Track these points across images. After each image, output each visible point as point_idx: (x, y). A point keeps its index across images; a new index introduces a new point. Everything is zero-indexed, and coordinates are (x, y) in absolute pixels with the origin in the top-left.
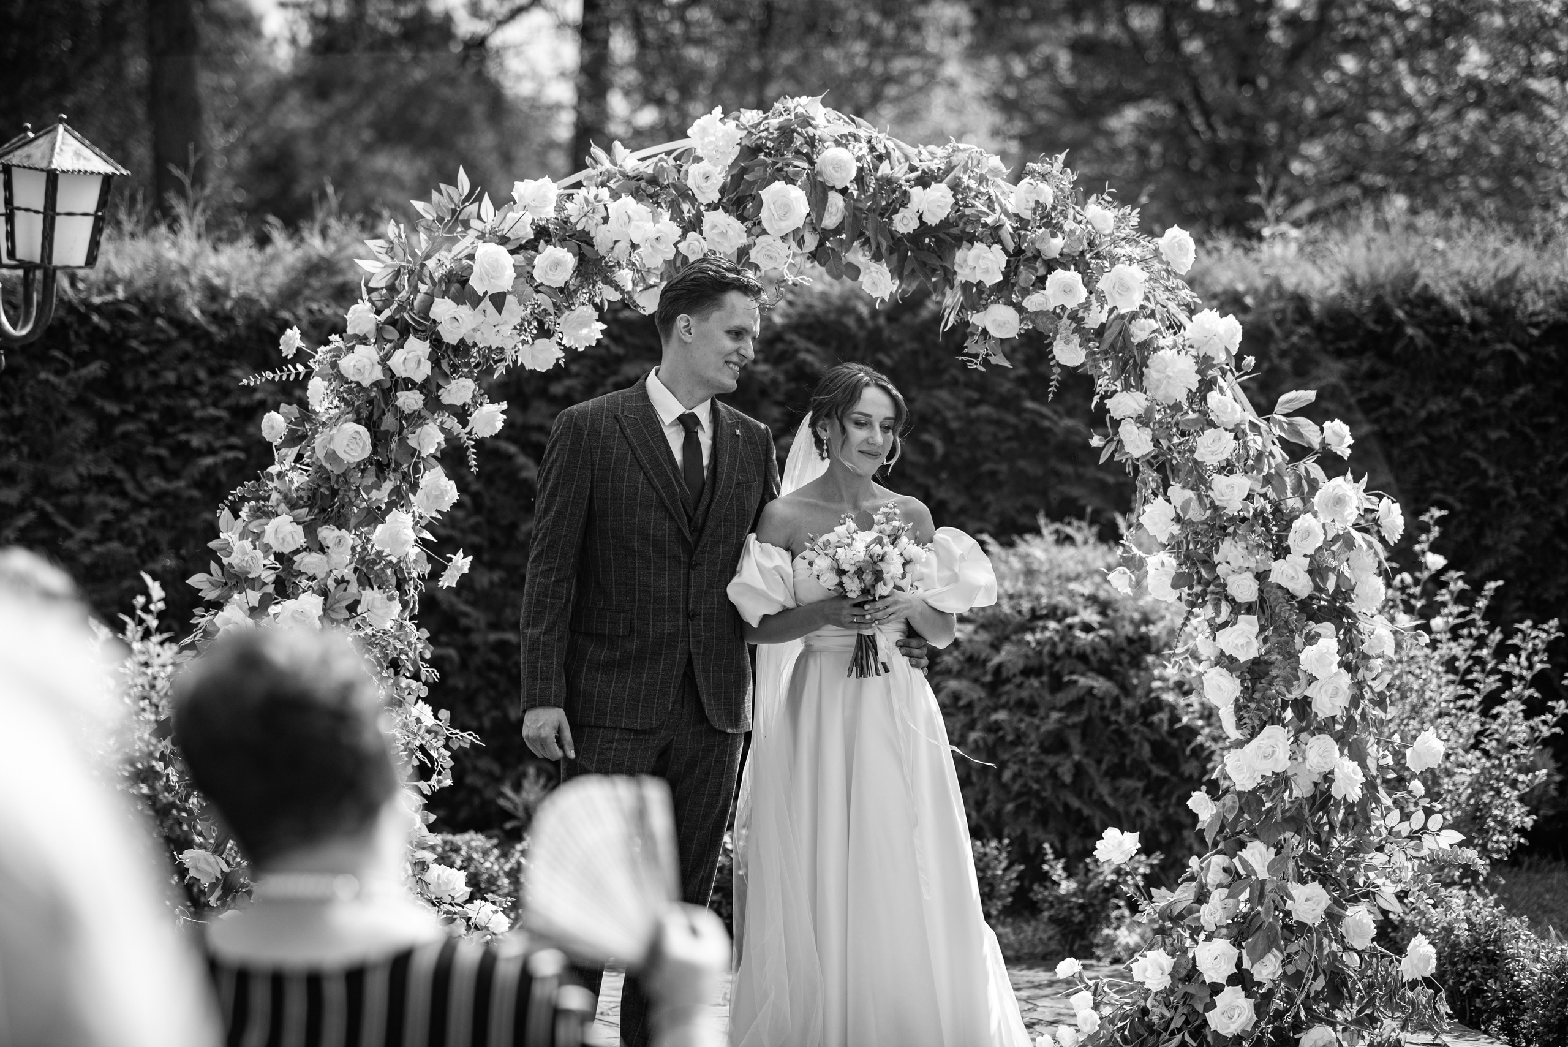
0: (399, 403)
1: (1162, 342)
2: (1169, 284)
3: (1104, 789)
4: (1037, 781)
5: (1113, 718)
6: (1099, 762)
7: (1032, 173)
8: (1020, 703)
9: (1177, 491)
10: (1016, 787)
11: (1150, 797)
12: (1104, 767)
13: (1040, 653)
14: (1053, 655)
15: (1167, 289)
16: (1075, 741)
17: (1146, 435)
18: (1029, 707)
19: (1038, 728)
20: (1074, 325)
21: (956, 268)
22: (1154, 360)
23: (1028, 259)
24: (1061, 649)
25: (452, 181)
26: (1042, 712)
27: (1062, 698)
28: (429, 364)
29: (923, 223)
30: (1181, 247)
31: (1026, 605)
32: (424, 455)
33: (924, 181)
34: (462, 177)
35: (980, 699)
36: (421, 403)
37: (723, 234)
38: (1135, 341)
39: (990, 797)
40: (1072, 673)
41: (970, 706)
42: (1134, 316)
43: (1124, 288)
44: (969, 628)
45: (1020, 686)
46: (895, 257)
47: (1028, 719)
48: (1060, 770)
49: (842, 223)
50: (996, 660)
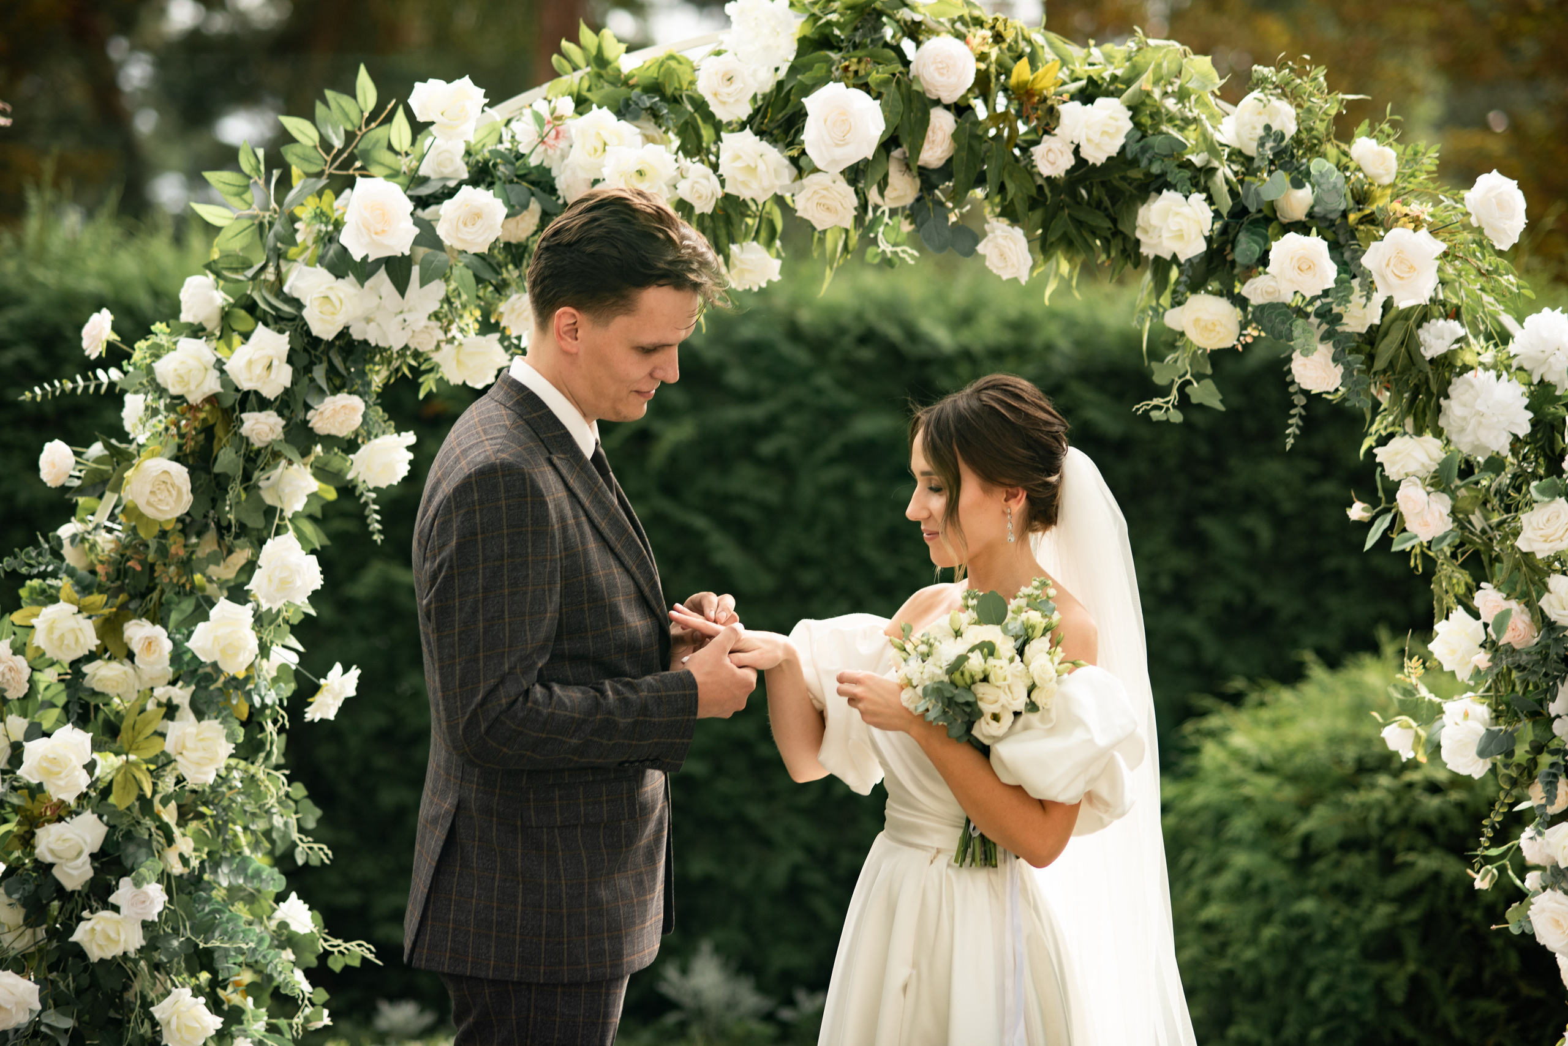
0: (245, 430)
1: (1469, 358)
2: (1485, 266)
3: (1449, 1012)
4: (1356, 997)
5: (1466, 913)
6: (1445, 974)
7: (1262, 82)
8: (1336, 889)
9: (1489, 599)
10: (1326, 1006)
11: (1514, 1026)
12: (1452, 981)
13: (1364, 821)
14: (1382, 821)
15: (1480, 273)
16: (1411, 945)
17: (1442, 505)
18: (1349, 894)
19: (1358, 925)
20: (1325, 327)
21: (1139, 234)
22: (1458, 388)
23: (1255, 222)
24: (1394, 815)
25: (350, 91)
26: (1365, 902)
27: (1396, 884)
28: (288, 370)
29: (1080, 162)
30: (1502, 204)
31: (1350, 753)
32: (288, 514)
33: (1088, 94)
34: (364, 80)
35: (1281, 883)
36: (279, 430)
37: (752, 170)
38: (1428, 354)
39: (1291, 1017)
40: (1410, 849)
41: (1265, 890)
42: (1424, 315)
43: (1407, 266)
44: (1268, 782)
45: (1337, 865)
46: (1037, 215)
47: (1346, 912)
48: (1389, 985)
49: (950, 161)
50: (1305, 826)
